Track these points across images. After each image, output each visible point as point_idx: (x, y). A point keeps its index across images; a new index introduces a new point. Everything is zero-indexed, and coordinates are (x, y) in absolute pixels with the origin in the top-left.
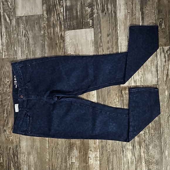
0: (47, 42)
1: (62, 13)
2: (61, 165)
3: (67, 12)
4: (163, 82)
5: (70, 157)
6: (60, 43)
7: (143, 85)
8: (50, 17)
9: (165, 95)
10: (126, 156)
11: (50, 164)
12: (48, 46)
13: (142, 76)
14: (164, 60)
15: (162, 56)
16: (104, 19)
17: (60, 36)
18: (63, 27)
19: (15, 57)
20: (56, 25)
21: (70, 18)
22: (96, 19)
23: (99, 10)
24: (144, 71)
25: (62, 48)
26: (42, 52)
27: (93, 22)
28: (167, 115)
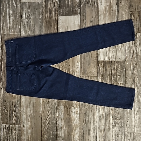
0: (45, 24)
1: (57, 2)
2: (51, 116)
3: (61, 1)
4: (130, 59)
5: (58, 111)
6: (54, 25)
7: (115, 60)
8: (48, 4)
9: (130, 68)
10: (99, 112)
11: (42, 115)
12: (45, 27)
13: (114, 54)
16: (89, 9)
17: (54, 19)
18: (57, 12)
19: (19, 33)
20: (52, 11)
21: (63, 7)
22: (82, 9)
23: (85, 2)
24: (116, 50)
25: (55, 29)
26: (40, 31)
27: (80, 11)
28: (131, 84)
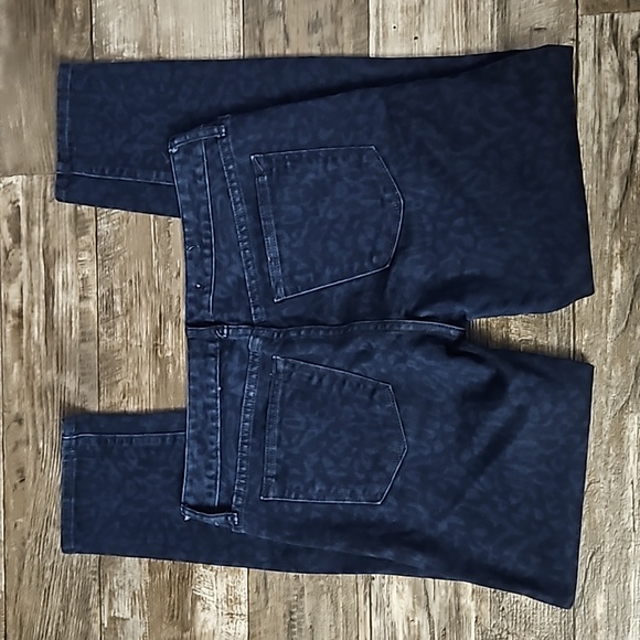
2: (62, 629)
4: (605, 214)
5: (107, 590)
9: (610, 286)
10: (383, 607)
11: (10, 618)
12: (10, 12)
14: (614, 90)
15: (606, 66)
25: (77, 25)
28: (615, 402)
